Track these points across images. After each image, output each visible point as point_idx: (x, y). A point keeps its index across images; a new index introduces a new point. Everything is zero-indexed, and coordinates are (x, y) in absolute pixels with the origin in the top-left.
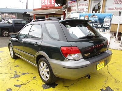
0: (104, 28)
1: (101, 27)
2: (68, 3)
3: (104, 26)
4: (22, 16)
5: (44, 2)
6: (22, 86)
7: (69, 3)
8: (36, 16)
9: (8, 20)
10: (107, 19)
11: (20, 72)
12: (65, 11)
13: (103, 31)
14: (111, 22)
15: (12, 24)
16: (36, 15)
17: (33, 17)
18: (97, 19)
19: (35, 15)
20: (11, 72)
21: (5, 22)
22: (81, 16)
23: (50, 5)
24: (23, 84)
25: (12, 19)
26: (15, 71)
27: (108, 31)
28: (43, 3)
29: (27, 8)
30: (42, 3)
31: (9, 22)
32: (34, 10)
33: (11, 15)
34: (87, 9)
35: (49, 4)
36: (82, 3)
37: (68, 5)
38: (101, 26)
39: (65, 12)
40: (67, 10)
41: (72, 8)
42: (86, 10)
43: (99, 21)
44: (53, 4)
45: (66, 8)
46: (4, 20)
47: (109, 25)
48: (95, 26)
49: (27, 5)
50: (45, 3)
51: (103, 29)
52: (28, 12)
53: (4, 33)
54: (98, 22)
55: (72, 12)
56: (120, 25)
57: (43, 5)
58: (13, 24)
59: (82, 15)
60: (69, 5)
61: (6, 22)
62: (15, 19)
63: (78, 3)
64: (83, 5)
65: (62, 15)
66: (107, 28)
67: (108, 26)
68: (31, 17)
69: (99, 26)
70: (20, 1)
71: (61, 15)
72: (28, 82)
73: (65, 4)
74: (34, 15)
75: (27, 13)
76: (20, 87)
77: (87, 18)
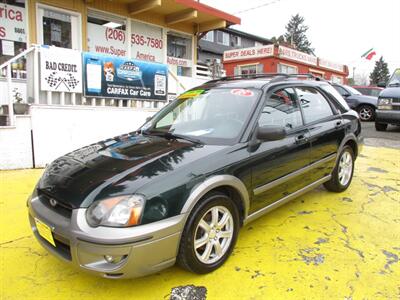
0: (157, 97)
1: (151, 98)
3: (155, 94)
10: (160, 77)
22: (87, 62)
38: (149, 94)
47: (165, 90)
48: (136, 93)
51: (154, 102)
59: (93, 60)
66: (161, 98)
67: (163, 92)
69: (145, 94)
77: (112, 70)
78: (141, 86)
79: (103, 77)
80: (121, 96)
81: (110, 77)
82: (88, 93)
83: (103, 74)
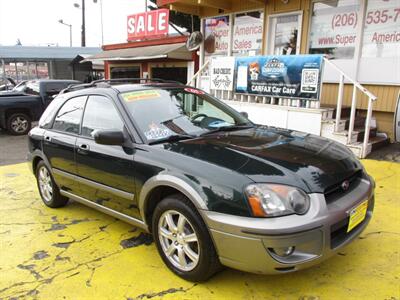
0: (304, 95)
1: (296, 95)
2: (205, 26)
3: (302, 91)
4: (70, 68)
5: (134, 25)
6: (72, 245)
7: (209, 25)
8: (111, 68)
9: (24, 83)
10: (310, 71)
11: (65, 219)
12: (198, 50)
13: (301, 106)
14: (319, 78)
15: (38, 94)
16: (112, 66)
17: (103, 71)
18: (283, 70)
19: (109, 66)
20: (42, 219)
21: (15, 88)
22: (238, 65)
23: (153, 31)
24: (74, 241)
25: (38, 78)
26: (54, 218)
27: (315, 104)
28: (131, 26)
29: (84, 44)
30: (129, 28)
31: (28, 91)
32: (105, 48)
33: (33, 67)
34: (258, 41)
35: (150, 29)
36: (245, 26)
37: (204, 31)
38: (294, 91)
39: (198, 53)
40: (201, 46)
41: (217, 39)
42: (256, 46)
43: (290, 77)
44: (161, 28)
45: (198, 40)
46: (12, 82)
47: (316, 86)
48: (278, 90)
49: (83, 33)
50: (139, 27)
51: (301, 101)
52: (86, 57)
53: (15, 123)
54: (286, 79)
55: (217, 51)
56: (345, 84)
57: (132, 32)
58: (42, 95)
59: (243, 63)
60: (209, 32)
61: (19, 89)
62: (47, 80)
63: (233, 24)
64: (247, 31)
65: (189, 63)
66: (311, 95)
67: (314, 89)
68: (95, 70)
69: (288, 91)
70: (61, 22)
71: (187, 61)
72: (85, 236)
73: (197, 28)
74: (106, 66)
75: (82, 58)
76: (66, 248)
77: (256, 69)
78: (284, 82)
79: (249, 77)
80: (264, 93)
81: (255, 76)
82: (237, 91)
83: (249, 73)
